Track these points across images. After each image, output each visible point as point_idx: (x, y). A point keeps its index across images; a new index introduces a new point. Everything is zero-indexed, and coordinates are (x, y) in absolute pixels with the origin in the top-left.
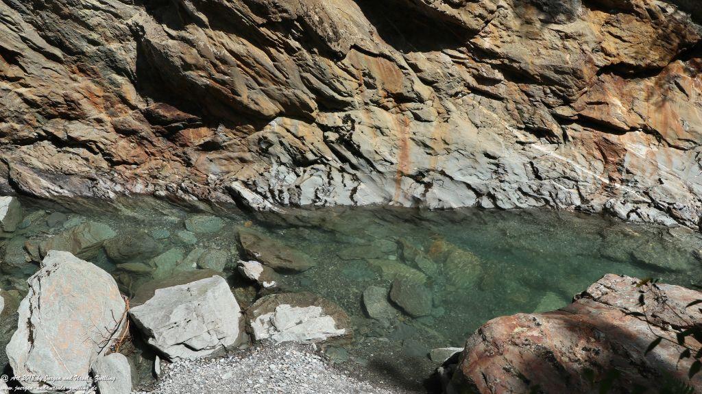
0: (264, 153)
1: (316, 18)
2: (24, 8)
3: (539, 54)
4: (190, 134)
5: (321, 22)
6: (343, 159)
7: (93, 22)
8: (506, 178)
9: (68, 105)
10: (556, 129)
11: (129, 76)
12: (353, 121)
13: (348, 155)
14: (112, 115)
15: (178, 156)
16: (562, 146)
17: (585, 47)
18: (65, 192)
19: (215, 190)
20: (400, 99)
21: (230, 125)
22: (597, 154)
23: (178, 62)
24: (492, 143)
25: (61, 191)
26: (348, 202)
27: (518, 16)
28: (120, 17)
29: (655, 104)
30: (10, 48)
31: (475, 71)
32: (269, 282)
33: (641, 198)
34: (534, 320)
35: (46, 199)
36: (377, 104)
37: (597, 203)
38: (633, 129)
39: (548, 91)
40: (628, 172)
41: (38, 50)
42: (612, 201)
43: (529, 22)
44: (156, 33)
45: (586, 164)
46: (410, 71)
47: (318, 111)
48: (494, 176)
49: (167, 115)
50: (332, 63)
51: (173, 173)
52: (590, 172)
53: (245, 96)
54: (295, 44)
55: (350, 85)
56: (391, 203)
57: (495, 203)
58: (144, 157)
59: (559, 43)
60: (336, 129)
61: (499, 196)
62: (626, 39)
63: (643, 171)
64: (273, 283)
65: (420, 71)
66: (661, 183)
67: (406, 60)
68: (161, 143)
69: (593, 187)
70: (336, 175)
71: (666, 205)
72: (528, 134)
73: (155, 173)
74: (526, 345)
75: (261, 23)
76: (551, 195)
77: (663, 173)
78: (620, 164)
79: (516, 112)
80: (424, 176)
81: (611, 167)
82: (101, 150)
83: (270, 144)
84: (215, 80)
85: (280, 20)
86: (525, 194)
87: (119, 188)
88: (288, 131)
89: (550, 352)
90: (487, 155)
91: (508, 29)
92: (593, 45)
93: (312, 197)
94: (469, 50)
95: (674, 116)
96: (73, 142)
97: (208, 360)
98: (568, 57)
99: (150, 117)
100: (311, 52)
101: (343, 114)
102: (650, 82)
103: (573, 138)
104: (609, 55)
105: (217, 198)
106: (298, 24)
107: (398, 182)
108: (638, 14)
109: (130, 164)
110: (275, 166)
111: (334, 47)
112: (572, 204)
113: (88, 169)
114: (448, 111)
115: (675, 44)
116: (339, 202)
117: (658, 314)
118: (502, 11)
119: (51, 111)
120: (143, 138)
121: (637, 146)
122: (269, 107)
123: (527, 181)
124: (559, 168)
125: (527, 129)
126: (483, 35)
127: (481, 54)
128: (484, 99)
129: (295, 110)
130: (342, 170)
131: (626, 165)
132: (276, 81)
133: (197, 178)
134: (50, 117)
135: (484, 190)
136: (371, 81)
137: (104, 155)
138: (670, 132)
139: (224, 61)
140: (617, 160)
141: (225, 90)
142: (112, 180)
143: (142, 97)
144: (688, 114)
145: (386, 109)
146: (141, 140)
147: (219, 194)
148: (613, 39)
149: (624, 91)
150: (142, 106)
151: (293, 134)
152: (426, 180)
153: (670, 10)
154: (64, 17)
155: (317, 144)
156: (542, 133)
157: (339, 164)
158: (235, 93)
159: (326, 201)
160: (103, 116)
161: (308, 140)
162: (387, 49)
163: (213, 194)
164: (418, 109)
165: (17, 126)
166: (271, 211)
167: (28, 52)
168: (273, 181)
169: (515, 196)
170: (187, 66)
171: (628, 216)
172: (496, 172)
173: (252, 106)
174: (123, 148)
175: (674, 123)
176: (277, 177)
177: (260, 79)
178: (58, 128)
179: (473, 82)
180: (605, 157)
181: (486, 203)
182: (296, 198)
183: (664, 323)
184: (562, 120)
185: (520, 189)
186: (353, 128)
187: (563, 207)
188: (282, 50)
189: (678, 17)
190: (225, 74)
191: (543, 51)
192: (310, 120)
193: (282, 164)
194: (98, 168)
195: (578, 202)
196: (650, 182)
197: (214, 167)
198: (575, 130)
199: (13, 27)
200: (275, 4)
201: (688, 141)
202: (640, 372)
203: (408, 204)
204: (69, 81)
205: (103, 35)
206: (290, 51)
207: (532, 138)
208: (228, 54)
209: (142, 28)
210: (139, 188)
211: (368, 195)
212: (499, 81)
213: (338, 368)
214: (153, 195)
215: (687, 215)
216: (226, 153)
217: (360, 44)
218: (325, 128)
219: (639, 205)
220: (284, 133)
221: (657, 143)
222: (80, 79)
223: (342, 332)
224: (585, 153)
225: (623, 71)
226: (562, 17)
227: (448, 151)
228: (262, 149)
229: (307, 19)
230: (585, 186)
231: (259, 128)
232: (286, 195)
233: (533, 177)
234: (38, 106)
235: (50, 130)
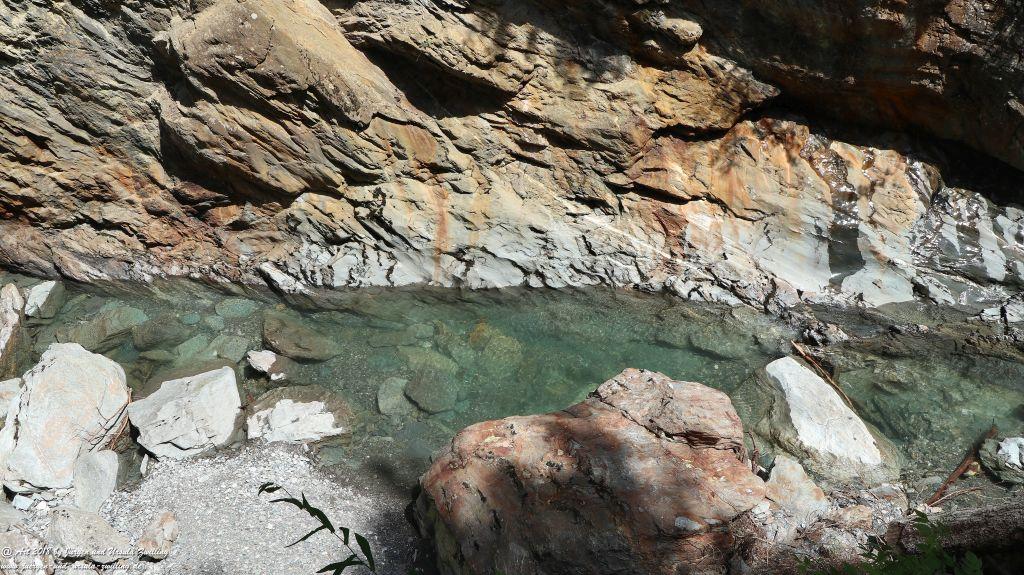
0: (293, 231)
1: (331, 87)
2: (47, 93)
3: (584, 117)
4: (219, 213)
5: (337, 90)
6: (378, 237)
7: (113, 102)
8: (556, 254)
9: (101, 188)
10: (610, 198)
11: (156, 156)
12: (384, 195)
13: (381, 231)
14: (143, 195)
15: (210, 237)
16: (618, 217)
17: (635, 108)
18: (105, 276)
19: (246, 271)
20: (436, 169)
21: (257, 203)
22: (657, 226)
23: (192, 141)
24: (539, 216)
25: (100, 275)
26: (384, 283)
27: (559, 75)
28: (140, 96)
29: (721, 169)
30: (38, 134)
31: (516, 137)
32: (278, 373)
33: (703, 275)
34: (512, 427)
35: (87, 283)
36: (410, 175)
37: (656, 282)
38: (695, 198)
39: (598, 157)
40: (690, 246)
41: (65, 133)
42: (672, 278)
43: (571, 82)
44: (172, 111)
45: (645, 238)
46: (445, 138)
47: (346, 185)
48: (543, 252)
49: (193, 194)
50: (353, 134)
51: (206, 255)
52: (649, 245)
53: (264, 172)
54: (312, 115)
55: (377, 156)
56: (430, 284)
57: (544, 281)
58: (177, 238)
59: (606, 104)
60: (367, 204)
61: (548, 274)
62: (681, 98)
63: (707, 245)
64: (281, 375)
65: (455, 138)
66: (726, 258)
67: (439, 126)
68: (193, 223)
69: (653, 263)
70: (371, 253)
71: (730, 283)
72: (579, 205)
73: (189, 254)
74: (490, 458)
75: (269, 95)
76: (606, 273)
77: (728, 247)
78: (682, 237)
79: (565, 181)
80: (464, 254)
81: (672, 241)
82: (135, 232)
83: (299, 222)
84: (231, 156)
85: (290, 91)
86: (579, 271)
87: (155, 271)
88: (316, 208)
89: (513, 467)
90: (533, 229)
91: (549, 89)
92: (646, 106)
93: (347, 278)
94: (508, 114)
95: (740, 183)
96: (108, 225)
98: (616, 120)
99: (179, 197)
100: (332, 123)
101: (373, 188)
102: (714, 145)
103: (630, 209)
104: (664, 116)
105: (248, 280)
106: (311, 94)
107: (437, 260)
108: (694, 71)
109: (165, 246)
110: (306, 245)
111: (352, 116)
112: (630, 282)
113: (124, 252)
114: (490, 181)
115: (736, 104)
116: (374, 283)
117: (655, 419)
118: (540, 70)
119: (85, 193)
120: (173, 218)
121: (701, 216)
122: (291, 183)
123: (579, 256)
124: (615, 243)
125: (578, 199)
126: (521, 96)
127: (522, 118)
128: (530, 167)
129: (320, 185)
130: (377, 248)
131: (688, 238)
132: (296, 156)
133: (229, 260)
134: (85, 200)
135: (532, 268)
136: (400, 151)
137: (139, 237)
138: (737, 202)
139: (239, 138)
140: (677, 232)
141: (244, 167)
142: (148, 262)
143: (170, 175)
144: (755, 181)
145: (422, 180)
146: (173, 222)
147: (250, 275)
148: (669, 98)
149: (686, 156)
150: (170, 186)
151: (321, 211)
152: (466, 257)
153: (729, 66)
154: (85, 99)
155: (346, 220)
156: (594, 203)
157: (373, 241)
158: (253, 170)
159: (361, 282)
160: (134, 197)
161: (338, 216)
162: (417, 115)
163: (244, 276)
164: (456, 180)
165: (55, 211)
166: (302, 294)
167: (56, 137)
168: (305, 261)
169: (566, 275)
170: (202, 144)
171: (689, 295)
172: (544, 247)
173: (273, 183)
174: (156, 229)
175: (740, 191)
176: (308, 256)
177: (278, 154)
178: (94, 210)
179: (517, 149)
180: (666, 230)
181: (535, 282)
182: (328, 281)
183: (660, 429)
184: (617, 189)
185: (572, 266)
186: (384, 203)
187: (621, 285)
188: (299, 122)
189: (737, 75)
190: (242, 150)
191: (589, 113)
192: (339, 196)
193: (313, 242)
194: (134, 251)
195: (637, 280)
196: (712, 256)
197: (245, 248)
198: (631, 200)
199: (39, 112)
200: (281, 75)
201: (756, 210)
202: (597, 491)
203: (448, 284)
204: (98, 163)
205: (124, 114)
206: (308, 122)
207: (584, 209)
208: (242, 130)
209: (159, 105)
210: (175, 270)
211: (406, 275)
212: (543, 147)
213: (325, 471)
214: (188, 277)
215: (751, 294)
216: (256, 233)
217: (384, 112)
218: (355, 203)
219: (701, 283)
220: (311, 210)
221: (722, 214)
222: (108, 160)
223: (339, 431)
224: (643, 225)
225: (681, 133)
226: (608, 75)
227: (490, 226)
228: (290, 227)
229: (319, 89)
230: (644, 263)
231: (286, 205)
232: (319, 277)
233: (587, 252)
234: (72, 190)
235: (87, 213)
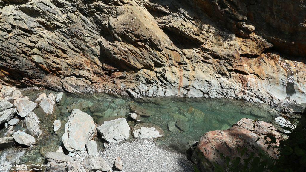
0: (138, 80)
1: (154, 39)
2: (69, 37)
3: (222, 50)
4: (115, 74)
5: (156, 40)
6: (162, 82)
7: (87, 40)
8: (212, 88)
9: (80, 65)
10: (228, 73)
11: (97, 56)
12: (165, 70)
13: (164, 81)
14: (92, 68)
15: (112, 81)
16: (230, 78)
17: (236, 48)
18: (78, 92)
19: (123, 91)
20: (180, 63)
21: (127, 71)
22: (240, 81)
23: (112, 52)
24: (208, 77)
25: (77, 91)
26: (163, 95)
27: (216, 39)
28: (96, 39)
29: (257, 66)
30: (64, 49)
31: (203, 55)
32: (139, 120)
33: (253, 95)
34: (221, 132)
35: (73, 93)
36: (173, 65)
37: (240, 96)
38: (251, 74)
39: (225, 62)
40: (249, 87)
41: (72, 49)
42: (245, 95)
43: (219, 41)
44: (106, 44)
45: (237, 84)
46: (183, 55)
47: (154, 67)
48: (209, 88)
49: (108, 68)
50: (159, 52)
51: (110, 86)
52: (238, 87)
53: (132, 62)
54: (148, 47)
55: (165, 59)
56: (177, 96)
57: (209, 96)
58: (101, 81)
59: (228, 47)
60: (160, 73)
61: (210, 94)
62: (248, 46)
63: (254, 86)
64: (140, 120)
65: (186, 55)
66: (259, 90)
67: (182, 51)
68: (107, 77)
69: (239, 91)
70: (160, 87)
71: (261, 97)
72: (219, 75)
73: (105, 86)
74: (218, 140)
75: (137, 40)
76: (226, 94)
77: (260, 87)
78: (247, 84)
79: (215, 68)
80: (187, 87)
81: (244, 85)
82: (89, 79)
83: (140, 77)
84: (123, 57)
85: (143, 39)
86: (218, 93)
87: (94, 90)
88: (145, 73)
89: (225, 142)
90: (207, 81)
91: (213, 42)
92: (238, 48)
93: (153, 94)
94: (201, 49)
95: (263, 70)
96: (81, 76)
97: (120, 143)
98: (231, 51)
99: (103, 69)
100: (153, 49)
101: (162, 68)
102: (255, 59)
103: (233, 76)
104: (243, 51)
105: (123, 93)
106: (149, 41)
107: (179, 89)
108: (251, 39)
109: (97, 83)
110: (141, 84)
111: (159, 47)
112: (232, 96)
113: (85, 84)
114: (195, 67)
115: (262, 48)
116: (161, 95)
117: (258, 130)
118: (211, 37)
119: (75, 67)
120: (101, 75)
121: (252, 79)
122: (139, 66)
123: (219, 89)
124: (229, 85)
125: (219, 73)
126: (205, 44)
127: (205, 50)
128: (206, 64)
129: (148, 67)
130: (162, 85)
131: (249, 85)
132: (141, 58)
133: (117, 87)
134: (74, 69)
135: (206, 92)
136: (171, 58)
137: (90, 80)
138: (261, 75)
139: (126, 52)
140: (246, 83)
141: (126, 61)
142: (92, 88)
143: (101, 63)
144: (267, 69)
145: (175, 66)
146: (101, 76)
147: (124, 92)
148: (244, 46)
149: (248, 62)
150: (101, 65)
151: (147, 74)
152: (188, 89)
153: (261, 38)
154: (79, 39)
155: (154, 77)
156: (223, 74)
157: (161, 83)
158: (129, 61)
159: (157, 95)
160: (90, 68)
161: (152, 76)
162: (176, 48)
163: (122, 92)
164: (185, 67)
165: (65, 72)
166: (140, 98)
167: (69, 50)
168: (140, 89)
169: (215, 94)
170: (115, 53)
171: (249, 100)
172: (209, 86)
173: (134, 65)
174: (95, 78)
175: (263, 72)
176: (141, 87)
177: (137, 57)
178: (77, 72)
179: (202, 59)
180: (242, 82)
181: (206, 96)
182: (147, 94)
183: (260, 133)
184: (230, 71)
185: (217, 92)
186: (165, 72)
187: (230, 97)
188: (144, 48)
189: (263, 40)
190: (126, 56)
191: (224, 49)
192: (152, 70)
193: (143, 83)
194: (88, 84)
195: (234, 96)
196: (256, 90)
197: (122, 84)
198: (233, 74)
199: (65, 43)
200: (141, 34)
201: (267, 77)
202: (252, 148)
203: (182, 96)
204: (80, 58)
205: (90, 44)
206: (146, 49)
207: (220, 76)
208: (127, 49)
209: (102, 42)
210: (100, 90)
211: (170, 93)
212: (210, 58)
213: (160, 146)
214: (104, 92)
215: (266, 100)
216: (126, 80)
217: (168, 47)
218: (156, 72)
219: (253, 97)
220: (144, 74)
221: (258, 78)
222: (83, 57)
223: (161, 135)
224: (236, 81)
225: (248, 56)
226: (229, 39)
227: (195, 80)
228: (137, 79)
229: (151, 39)
230: (236, 91)
231: (136, 72)
232: (144, 93)
233: (221, 88)
234: (71, 66)
235: (74, 73)
